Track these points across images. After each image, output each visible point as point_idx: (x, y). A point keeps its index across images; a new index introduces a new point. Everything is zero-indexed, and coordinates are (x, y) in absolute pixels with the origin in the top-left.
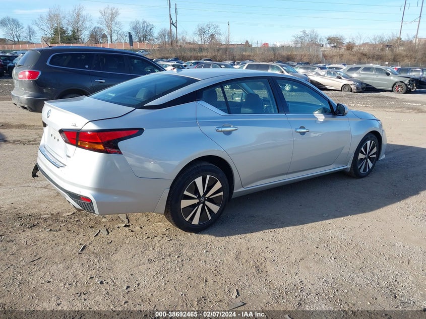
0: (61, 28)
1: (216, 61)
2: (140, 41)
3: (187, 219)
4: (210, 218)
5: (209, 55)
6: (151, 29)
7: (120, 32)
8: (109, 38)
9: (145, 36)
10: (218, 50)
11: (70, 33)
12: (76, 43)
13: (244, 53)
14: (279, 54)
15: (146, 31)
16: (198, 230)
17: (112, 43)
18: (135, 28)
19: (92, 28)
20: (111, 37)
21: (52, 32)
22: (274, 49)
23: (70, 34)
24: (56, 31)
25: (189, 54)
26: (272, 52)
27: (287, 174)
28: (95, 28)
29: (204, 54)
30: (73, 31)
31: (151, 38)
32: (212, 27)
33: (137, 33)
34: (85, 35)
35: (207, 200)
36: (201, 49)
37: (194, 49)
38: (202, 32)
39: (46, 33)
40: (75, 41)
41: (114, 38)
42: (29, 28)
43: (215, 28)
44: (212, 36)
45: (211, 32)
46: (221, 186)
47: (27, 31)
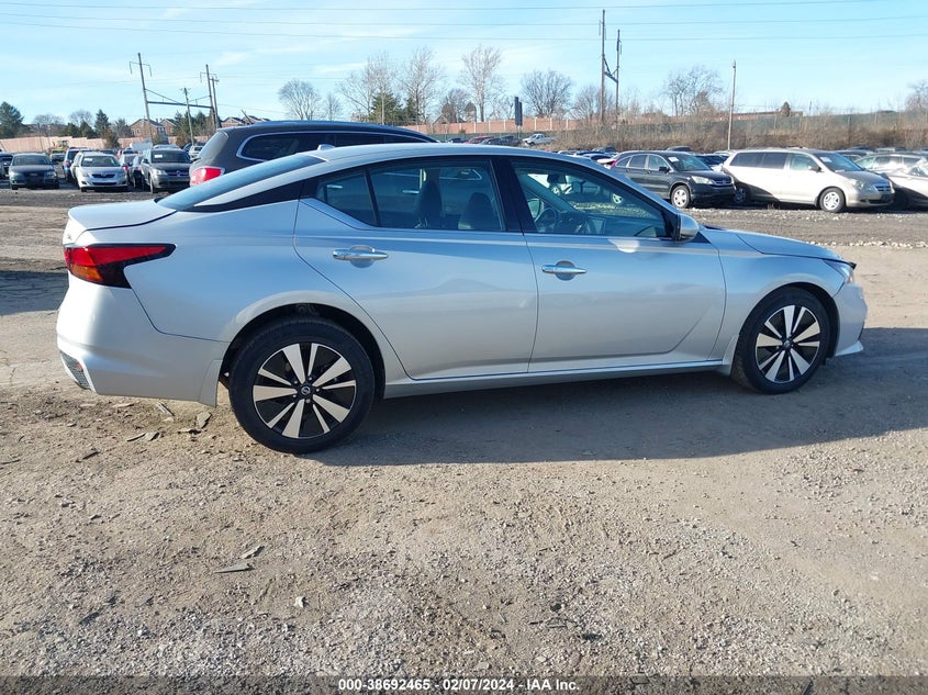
0: (387, 96)
1: (701, 150)
2: (541, 115)
3: (271, 424)
4: (326, 429)
5: (686, 139)
6: (566, 87)
7: (500, 97)
8: (478, 112)
9: (552, 104)
10: (708, 127)
11: (404, 105)
12: (414, 124)
13: (772, 133)
14: (863, 130)
15: (554, 93)
16: (299, 448)
17: (483, 120)
18: (532, 88)
19: (446, 94)
20: (482, 108)
21: (371, 105)
22: (852, 119)
23: (403, 107)
24: (378, 101)
25: (639, 138)
26: (844, 128)
27: (530, 361)
28: (451, 93)
29: (675, 136)
30: (410, 101)
31: (564, 107)
32: (704, 76)
33: (536, 97)
34: (432, 108)
35: (317, 394)
36: (668, 125)
37: (652, 128)
38: (678, 88)
39: (360, 107)
40: (410, 120)
41: (488, 110)
42: (330, 99)
43: (709, 78)
44: (703, 96)
45: (699, 88)
46: (350, 368)
47: (326, 105)
